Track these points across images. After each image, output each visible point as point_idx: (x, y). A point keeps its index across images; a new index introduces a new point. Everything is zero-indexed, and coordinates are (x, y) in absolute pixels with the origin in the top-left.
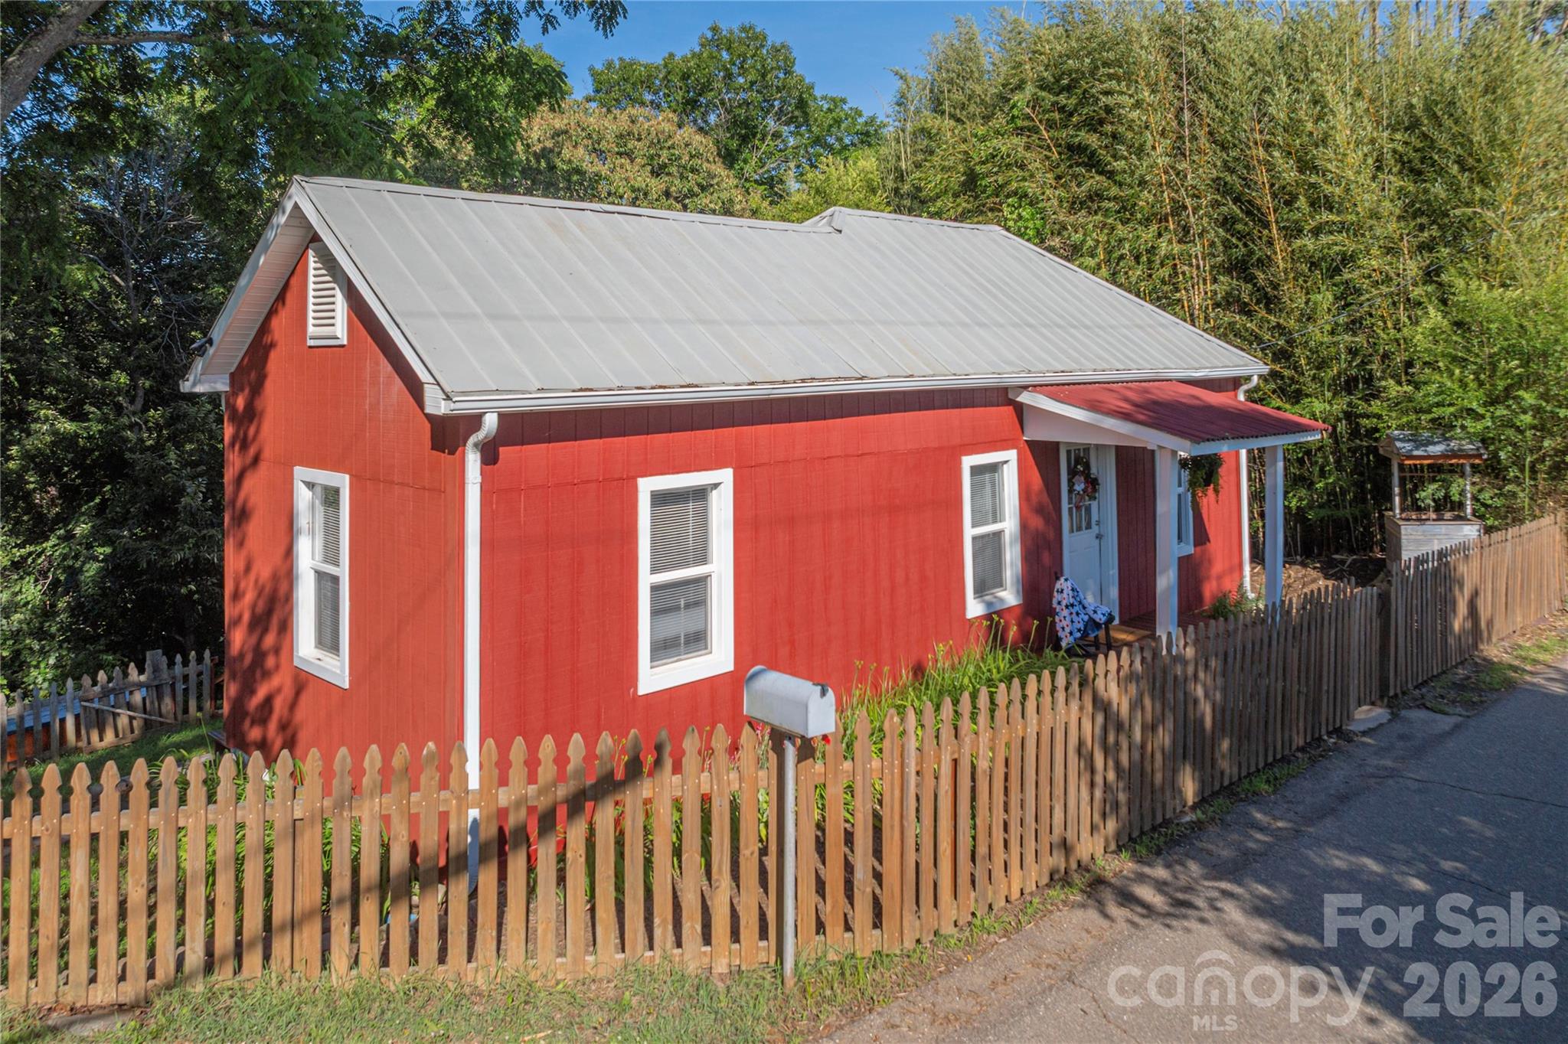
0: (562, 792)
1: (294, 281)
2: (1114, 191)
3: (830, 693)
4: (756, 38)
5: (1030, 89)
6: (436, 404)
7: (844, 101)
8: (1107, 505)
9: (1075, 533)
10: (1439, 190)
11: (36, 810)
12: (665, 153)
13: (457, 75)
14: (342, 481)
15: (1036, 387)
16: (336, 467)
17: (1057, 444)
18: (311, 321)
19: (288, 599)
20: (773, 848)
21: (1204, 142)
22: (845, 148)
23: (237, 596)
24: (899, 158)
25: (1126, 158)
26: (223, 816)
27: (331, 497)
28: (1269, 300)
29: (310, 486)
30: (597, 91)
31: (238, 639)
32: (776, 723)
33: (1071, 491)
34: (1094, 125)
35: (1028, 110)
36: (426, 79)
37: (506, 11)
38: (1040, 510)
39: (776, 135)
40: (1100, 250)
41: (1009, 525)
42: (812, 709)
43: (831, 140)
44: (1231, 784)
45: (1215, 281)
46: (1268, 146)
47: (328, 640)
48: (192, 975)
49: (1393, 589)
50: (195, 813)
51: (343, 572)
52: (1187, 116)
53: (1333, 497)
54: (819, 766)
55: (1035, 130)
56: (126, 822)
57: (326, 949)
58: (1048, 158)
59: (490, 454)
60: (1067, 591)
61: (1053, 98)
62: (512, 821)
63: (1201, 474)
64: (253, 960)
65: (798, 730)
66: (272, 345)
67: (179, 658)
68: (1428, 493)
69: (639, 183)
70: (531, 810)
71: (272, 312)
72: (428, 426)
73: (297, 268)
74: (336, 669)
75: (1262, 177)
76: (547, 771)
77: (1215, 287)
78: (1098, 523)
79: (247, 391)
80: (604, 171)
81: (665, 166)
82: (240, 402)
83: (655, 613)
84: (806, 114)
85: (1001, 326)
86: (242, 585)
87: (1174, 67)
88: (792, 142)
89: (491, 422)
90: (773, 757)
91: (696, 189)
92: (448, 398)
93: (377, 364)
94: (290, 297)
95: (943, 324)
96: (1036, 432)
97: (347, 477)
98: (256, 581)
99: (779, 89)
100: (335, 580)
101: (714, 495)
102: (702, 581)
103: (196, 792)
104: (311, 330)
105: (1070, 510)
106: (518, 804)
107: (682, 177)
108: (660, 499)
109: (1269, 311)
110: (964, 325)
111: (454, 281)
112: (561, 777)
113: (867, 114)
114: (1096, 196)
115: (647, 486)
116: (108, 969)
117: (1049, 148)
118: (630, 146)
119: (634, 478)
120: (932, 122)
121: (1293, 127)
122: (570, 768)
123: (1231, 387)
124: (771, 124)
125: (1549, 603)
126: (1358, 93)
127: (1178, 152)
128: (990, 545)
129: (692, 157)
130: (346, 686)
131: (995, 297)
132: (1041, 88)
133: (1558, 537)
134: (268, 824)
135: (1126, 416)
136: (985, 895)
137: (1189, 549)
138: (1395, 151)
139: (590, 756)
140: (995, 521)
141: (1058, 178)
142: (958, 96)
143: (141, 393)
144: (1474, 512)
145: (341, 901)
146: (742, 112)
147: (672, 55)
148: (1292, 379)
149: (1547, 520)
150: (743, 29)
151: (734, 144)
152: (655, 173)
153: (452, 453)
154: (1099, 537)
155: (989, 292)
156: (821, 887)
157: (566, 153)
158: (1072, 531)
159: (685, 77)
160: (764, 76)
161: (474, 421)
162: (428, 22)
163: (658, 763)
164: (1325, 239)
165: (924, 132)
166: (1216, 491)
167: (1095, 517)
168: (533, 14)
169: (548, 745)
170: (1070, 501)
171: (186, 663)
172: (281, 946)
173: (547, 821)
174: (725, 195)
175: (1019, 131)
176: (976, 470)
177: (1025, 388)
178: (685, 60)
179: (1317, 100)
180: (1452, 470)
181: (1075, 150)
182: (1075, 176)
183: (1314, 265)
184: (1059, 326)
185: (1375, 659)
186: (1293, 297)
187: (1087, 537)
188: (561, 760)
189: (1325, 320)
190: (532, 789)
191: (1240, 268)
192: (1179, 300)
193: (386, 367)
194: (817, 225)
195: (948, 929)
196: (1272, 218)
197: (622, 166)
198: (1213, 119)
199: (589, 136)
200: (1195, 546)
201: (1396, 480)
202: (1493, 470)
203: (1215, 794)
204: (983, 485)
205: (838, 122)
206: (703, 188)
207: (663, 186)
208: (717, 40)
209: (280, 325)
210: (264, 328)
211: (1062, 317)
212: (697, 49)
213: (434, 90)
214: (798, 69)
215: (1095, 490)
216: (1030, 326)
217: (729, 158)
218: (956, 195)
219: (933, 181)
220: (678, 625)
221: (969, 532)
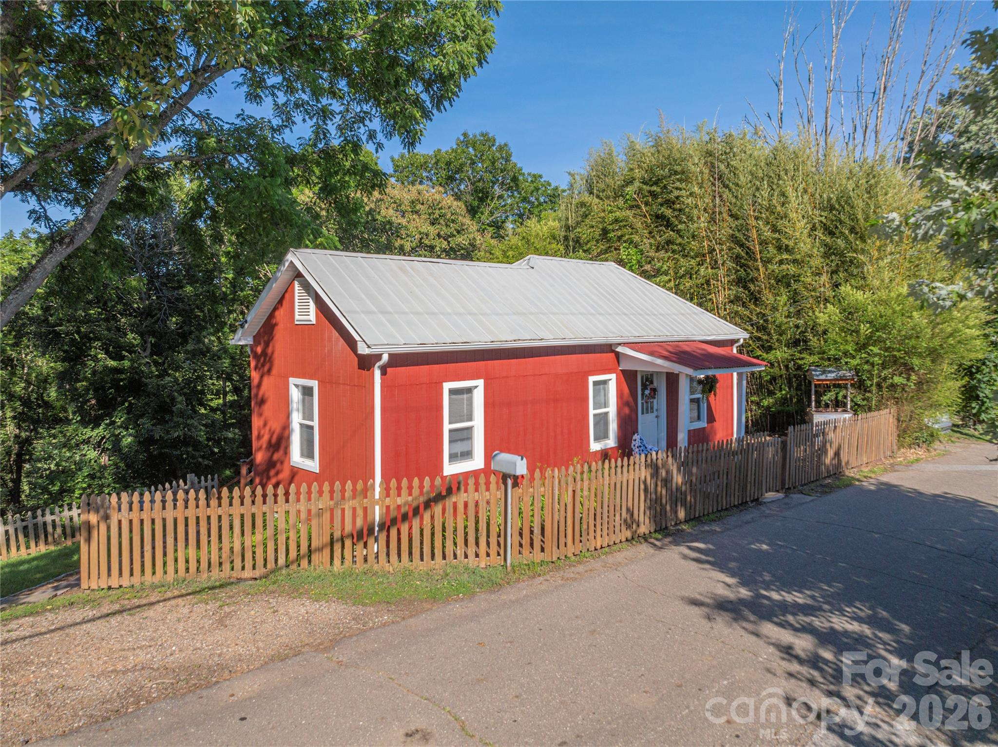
0: (422, 499)
1: (287, 296)
2: (679, 240)
3: (525, 459)
4: (488, 140)
5: (637, 184)
6: (363, 350)
7: (540, 176)
8: (661, 401)
9: (645, 415)
10: (841, 243)
11: (220, 505)
12: (437, 212)
13: (331, 175)
14: (314, 384)
15: (625, 344)
16: (311, 377)
17: (636, 371)
18: (297, 313)
19: (287, 439)
20: (502, 534)
21: (725, 215)
22: (540, 204)
23: (259, 437)
24: (567, 219)
25: (685, 222)
26: (292, 507)
27: (307, 392)
28: (756, 299)
29: (297, 386)
30: (395, 171)
31: (259, 457)
32: (504, 471)
33: (643, 394)
34: (669, 203)
35: (635, 196)
36: (314, 178)
37: (355, 139)
38: (627, 404)
39: (500, 197)
40: (671, 272)
41: (612, 409)
42: (518, 464)
43: (533, 199)
44: (699, 517)
45: (730, 289)
46: (757, 218)
47: (308, 453)
48: (281, 568)
49: (789, 439)
50: (281, 506)
51: (315, 423)
52: (718, 199)
53: (784, 401)
54: (520, 491)
55: (638, 207)
56: (254, 509)
57: (332, 558)
58: (645, 222)
59: (384, 370)
60: (638, 440)
61: (648, 188)
62: (403, 510)
63: (708, 386)
64: (304, 563)
65: (512, 473)
66: (276, 325)
67: (203, 478)
68: (827, 397)
69: (424, 229)
70: (410, 506)
71: (275, 309)
72: (356, 359)
73: (289, 288)
74: (313, 465)
75: (754, 234)
76: (416, 491)
77: (730, 292)
78: (657, 410)
79: (262, 345)
80: (404, 222)
81: (437, 219)
82: (259, 350)
83: (451, 442)
84: (517, 185)
85: (610, 314)
86: (262, 432)
87: (712, 173)
88: (509, 201)
89: (385, 357)
90: (503, 487)
91: (455, 233)
92: (369, 347)
93: (331, 332)
94: (285, 303)
95: (582, 314)
96: (624, 366)
97: (317, 382)
98: (270, 430)
99: (502, 172)
100: (311, 428)
101: (475, 391)
102: (470, 429)
103: (281, 498)
104: (297, 317)
105: (642, 404)
106: (405, 504)
107: (447, 226)
108: (452, 392)
109: (756, 305)
110: (592, 314)
111: (364, 296)
112: (421, 493)
113: (553, 185)
114: (669, 242)
115: (447, 386)
116: (249, 563)
117: (645, 216)
118: (417, 208)
119: (442, 383)
120: (587, 198)
121: (770, 209)
122: (425, 490)
123: (729, 344)
124: (497, 190)
125: (884, 452)
126: (805, 191)
127: (712, 220)
128: (602, 420)
129: (452, 214)
130: (318, 471)
131: (609, 300)
132: (643, 183)
133: (891, 420)
134: (309, 511)
135: (666, 358)
136: (586, 545)
137: (703, 424)
138: (821, 222)
139: (432, 486)
140: (605, 407)
141: (650, 233)
142: (602, 186)
143: (149, 345)
144: (851, 408)
145: (337, 540)
146: (480, 184)
147: (439, 151)
148: (767, 340)
149: (885, 411)
150: (482, 135)
151: (476, 203)
152: (433, 224)
153: (368, 370)
154: (657, 417)
155: (606, 297)
156: (521, 545)
157: (383, 212)
158: (643, 413)
159: (448, 164)
160: (493, 163)
161: (379, 357)
162: (315, 145)
163: (459, 489)
164: (784, 267)
165: (583, 204)
166: (715, 395)
167: (655, 407)
168: (370, 142)
169: (416, 481)
170: (642, 399)
171: (206, 481)
172: (315, 557)
173: (416, 511)
174: (471, 236)
175: (631, 207)
176: (596, 383)
177: (620, 344)
178: (446, 153)
179: (783, 194)
180: (839, 386)
181: (658, 217)
182: (659, 232)
183: (778, 281)
184: (640, 315)
185: (779, 470)
186: (768, 297)
187: (651, 417)
188: (421, 487)
189: (783, 310)
190: (410, 498)
191: (741, 282)
192: (710, 299)
193: (335, 334)
194: (520, 265)
195: (570, 555)
196: (758, 257)
197: (414, 220)
198: (731, 203)
199: (395, 203)
200: (708, 423)
201: (813, 392)
202: (861, 386)
203: (691, 520)
204: (599, 390)
205: (537, 189)
206: (458, 232)
207: (437, 231)
208: (466, 141)
209: (280, 314)
210: (271, 316)
211: (642, 310)
212: (455, 147)
213: (318, 183)
214: (514, 159)
215: (655, 394)
216: (625, 314)
217: (473, 211)
218: (597, 241)
219: (584, 232)
220: (460, 447)
221: (592, 412)
